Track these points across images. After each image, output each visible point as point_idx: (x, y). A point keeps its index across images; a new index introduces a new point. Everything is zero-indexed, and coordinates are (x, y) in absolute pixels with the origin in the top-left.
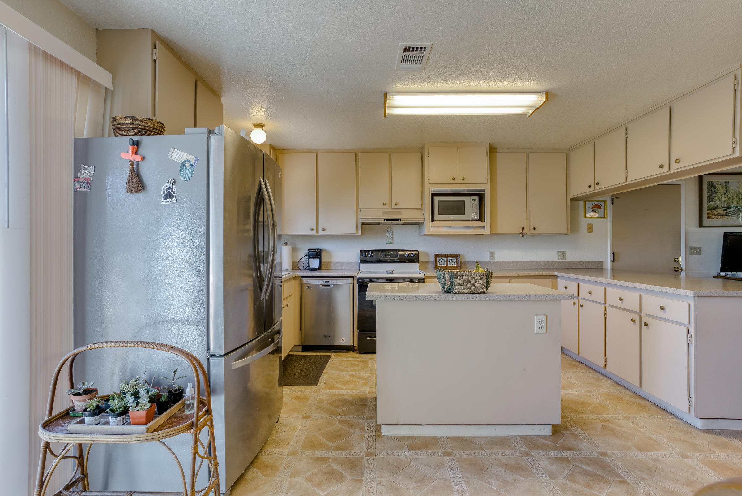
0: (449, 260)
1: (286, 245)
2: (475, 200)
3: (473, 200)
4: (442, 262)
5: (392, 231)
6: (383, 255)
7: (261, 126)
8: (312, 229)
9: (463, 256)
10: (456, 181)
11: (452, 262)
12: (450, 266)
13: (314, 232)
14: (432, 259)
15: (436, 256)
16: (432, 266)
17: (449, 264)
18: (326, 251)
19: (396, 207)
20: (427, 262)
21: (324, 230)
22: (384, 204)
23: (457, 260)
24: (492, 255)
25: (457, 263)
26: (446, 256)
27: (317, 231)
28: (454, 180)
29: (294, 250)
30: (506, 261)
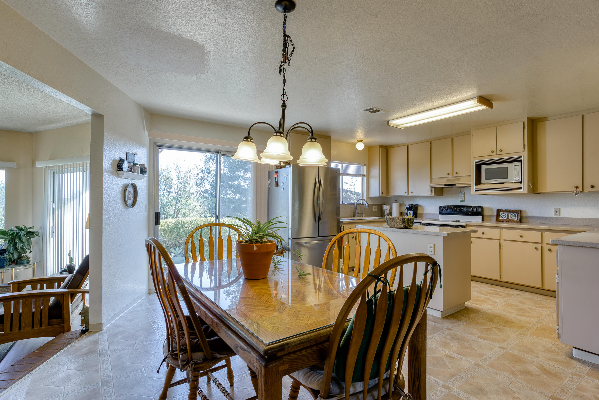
0: (510, 215)
1: (396, 202)
2: (518, 165)
3: (515, 166)
4: (503, 216)
5: (463, 193)
6: (455, 209)
7: (361, 141)
8: (405, 193)
9: (525, 211)
10: (495, 153)
11: (514, 217)
12: (511, 220)
13: (407, 194)
14: (495, 213)
15: (499, 211)
16: (494, 219)
17: (510, 217)
18: (421, 206)
19: (457, 175)
20: (491, 216)
21: (412, 193)
22: (448, 174)
23: (518, 215)
24: (557, 211)
25: (518, 218)
26: (508, 211)
27: (408, 194)
28: (493, 152)
29: (401, 205)
30: (574, 217)
